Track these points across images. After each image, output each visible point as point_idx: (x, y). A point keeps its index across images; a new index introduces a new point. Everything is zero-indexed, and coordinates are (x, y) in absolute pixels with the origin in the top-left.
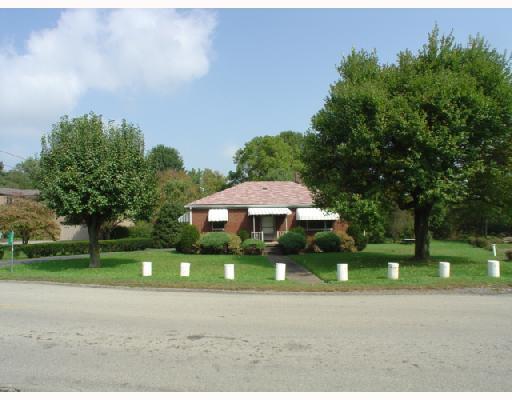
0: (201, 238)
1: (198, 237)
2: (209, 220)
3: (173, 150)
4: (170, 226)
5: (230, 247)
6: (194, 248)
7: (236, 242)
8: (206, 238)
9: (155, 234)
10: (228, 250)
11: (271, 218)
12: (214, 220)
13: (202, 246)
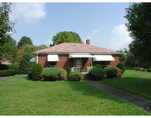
0: (44, 71)
1: (41, 70)
2: (48, 61)
3: (29, 38)
4: (26, 64)
5: (62, 76)
6: (39, 77)
7: (64, 73)
8: (46, 71)
9: (20, 68)
10: (60, 78)
11: (81, 60)
12: (51, 61)
13: (44, 76)
